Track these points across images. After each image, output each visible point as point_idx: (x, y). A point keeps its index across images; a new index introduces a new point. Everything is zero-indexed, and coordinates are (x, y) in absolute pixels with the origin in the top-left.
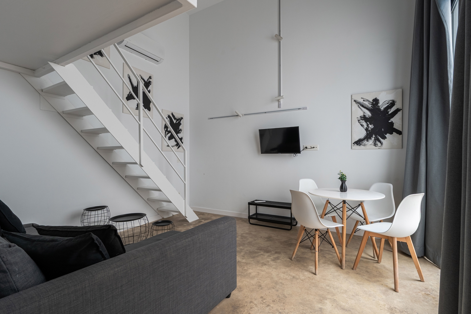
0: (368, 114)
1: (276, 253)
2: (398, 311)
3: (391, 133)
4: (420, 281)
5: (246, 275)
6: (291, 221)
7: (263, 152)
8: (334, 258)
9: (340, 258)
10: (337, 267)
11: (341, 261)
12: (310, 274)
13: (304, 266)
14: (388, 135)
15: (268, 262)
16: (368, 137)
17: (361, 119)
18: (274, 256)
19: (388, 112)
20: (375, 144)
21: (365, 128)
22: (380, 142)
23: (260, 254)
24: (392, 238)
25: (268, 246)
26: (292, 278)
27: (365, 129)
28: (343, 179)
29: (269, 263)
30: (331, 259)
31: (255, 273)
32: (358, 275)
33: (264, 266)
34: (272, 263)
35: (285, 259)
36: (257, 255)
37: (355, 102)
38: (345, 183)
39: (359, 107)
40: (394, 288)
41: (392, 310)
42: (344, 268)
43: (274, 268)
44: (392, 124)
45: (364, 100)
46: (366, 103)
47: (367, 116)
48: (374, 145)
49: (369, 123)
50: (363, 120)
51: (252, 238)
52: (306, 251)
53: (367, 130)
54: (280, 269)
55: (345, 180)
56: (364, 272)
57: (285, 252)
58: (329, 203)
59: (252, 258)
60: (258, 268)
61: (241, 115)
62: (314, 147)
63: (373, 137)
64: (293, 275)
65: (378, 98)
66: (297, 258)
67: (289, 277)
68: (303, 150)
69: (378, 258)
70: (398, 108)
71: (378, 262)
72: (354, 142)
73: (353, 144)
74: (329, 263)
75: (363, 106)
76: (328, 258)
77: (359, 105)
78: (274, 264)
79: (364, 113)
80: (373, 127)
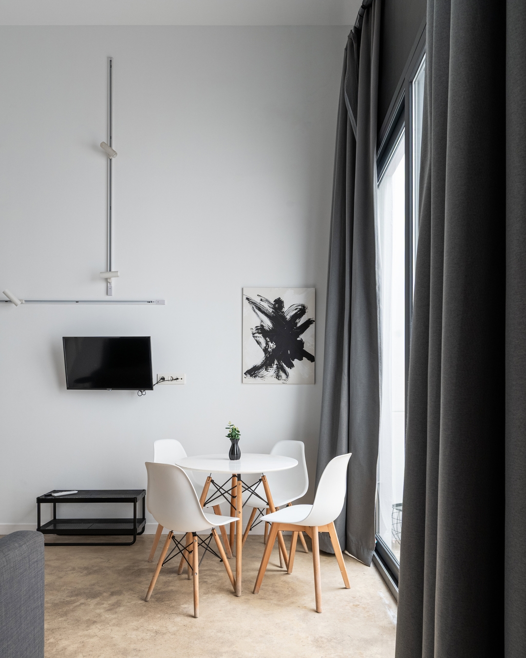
0: (268, 324)
1: (112, 594)
2: (325, 641)
3: (301, 359)
4: (346, 588)
5: (56, 654)
6: (135, 526)
7: (70, 387)
8: (220, 581)
9: (232, 579)
10: (228, 595)
11: (235, 584)
12: (186, 618)
13: (173, 607)
14: (296, 362)
15: (100, 615)
16: (266, 364)
17: (256, 331)
18: (110, 602)
19: (297, 324)
20: (277, 375)
21: (263, 348)
22: (285, 372)
23: (78, 603)
24: (312, 528)
25: (94, 585)
26: (153, 635)
27: (263, 350)
28: (234, 437)
29: (103, 618)
30: (216, 584)
31: (76, 646)
32: (262, 600)
33: (94, 627)
34: (108, 616)
35: (134, 602)
36: (71, 608)
37: (247, 301)
38: (237, 443)
39: (254, 311)
40: (315, 608)
41: (318, 641)
42: (240, 594)
43: (114, 625)
44: (301, 343)
45: (261, 300)
46: (265, 306)
47: (266, 328)
48: (276, 378)
49: (268, 340)
50: (259, 333)
51: (51, 574)
52: (170, 579)
53: (265, 350)
54: (127, 624)
55: (238, 438)
56: (271, 594)
57: (131, 589)
58: (212, 481)
59: (62, 616)
60: (80, 633)
61: (19, 302)
62: (177, 379)
63: (275, 363)
64: (155, 628)
65: (282, 299)
66: (157, 595)
67: (148, 634)
68: (157, 383)
69: (288, 566)
70: (310, 319)
71: (287, 572)
72: (247, 372)
73: (245, 374)
74: (214, 591)
75: (260, 309)
76: (210, 582)
77: (254, 306)
78: (114, 616)
79: (262, 321)
80: (275, 346)
